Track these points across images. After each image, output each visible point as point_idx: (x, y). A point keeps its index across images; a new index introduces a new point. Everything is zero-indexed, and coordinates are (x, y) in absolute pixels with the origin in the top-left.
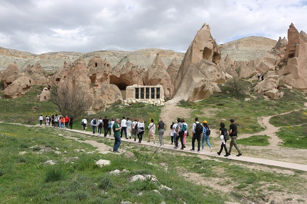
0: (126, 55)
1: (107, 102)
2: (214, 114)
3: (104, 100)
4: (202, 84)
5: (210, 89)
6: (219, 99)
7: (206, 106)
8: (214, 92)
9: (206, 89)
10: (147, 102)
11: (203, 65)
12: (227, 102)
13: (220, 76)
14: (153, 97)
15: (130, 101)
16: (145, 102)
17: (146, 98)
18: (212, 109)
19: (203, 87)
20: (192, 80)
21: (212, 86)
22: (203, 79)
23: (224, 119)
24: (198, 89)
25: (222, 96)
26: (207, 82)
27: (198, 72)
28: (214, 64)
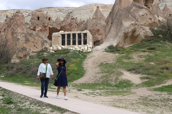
0: (71, 11)
1: (32, 50)
2: (143, 59)
3: (28, 48)
4: (133, 28)
5: (141, 33)
6: (151, 43)
7: (136, 51)
8: (146, 37)
9: (137, 33)
10: (74, 49)
11: (134, 8)
12: (160, 46)
13: (153, 20)
14: (80, 43)
15: (55, 48)
16: (71, 48)
17: (73, 45)
18: (142, 54)
19: (134, 31)
20: (121, 24)
21: (144, 30)
22: (133, 22)
23: (153, 63)
24: (127, 33)
25: (155, 40)
26: (138, 26)
27: (129, 16)
28: (146, 7)
